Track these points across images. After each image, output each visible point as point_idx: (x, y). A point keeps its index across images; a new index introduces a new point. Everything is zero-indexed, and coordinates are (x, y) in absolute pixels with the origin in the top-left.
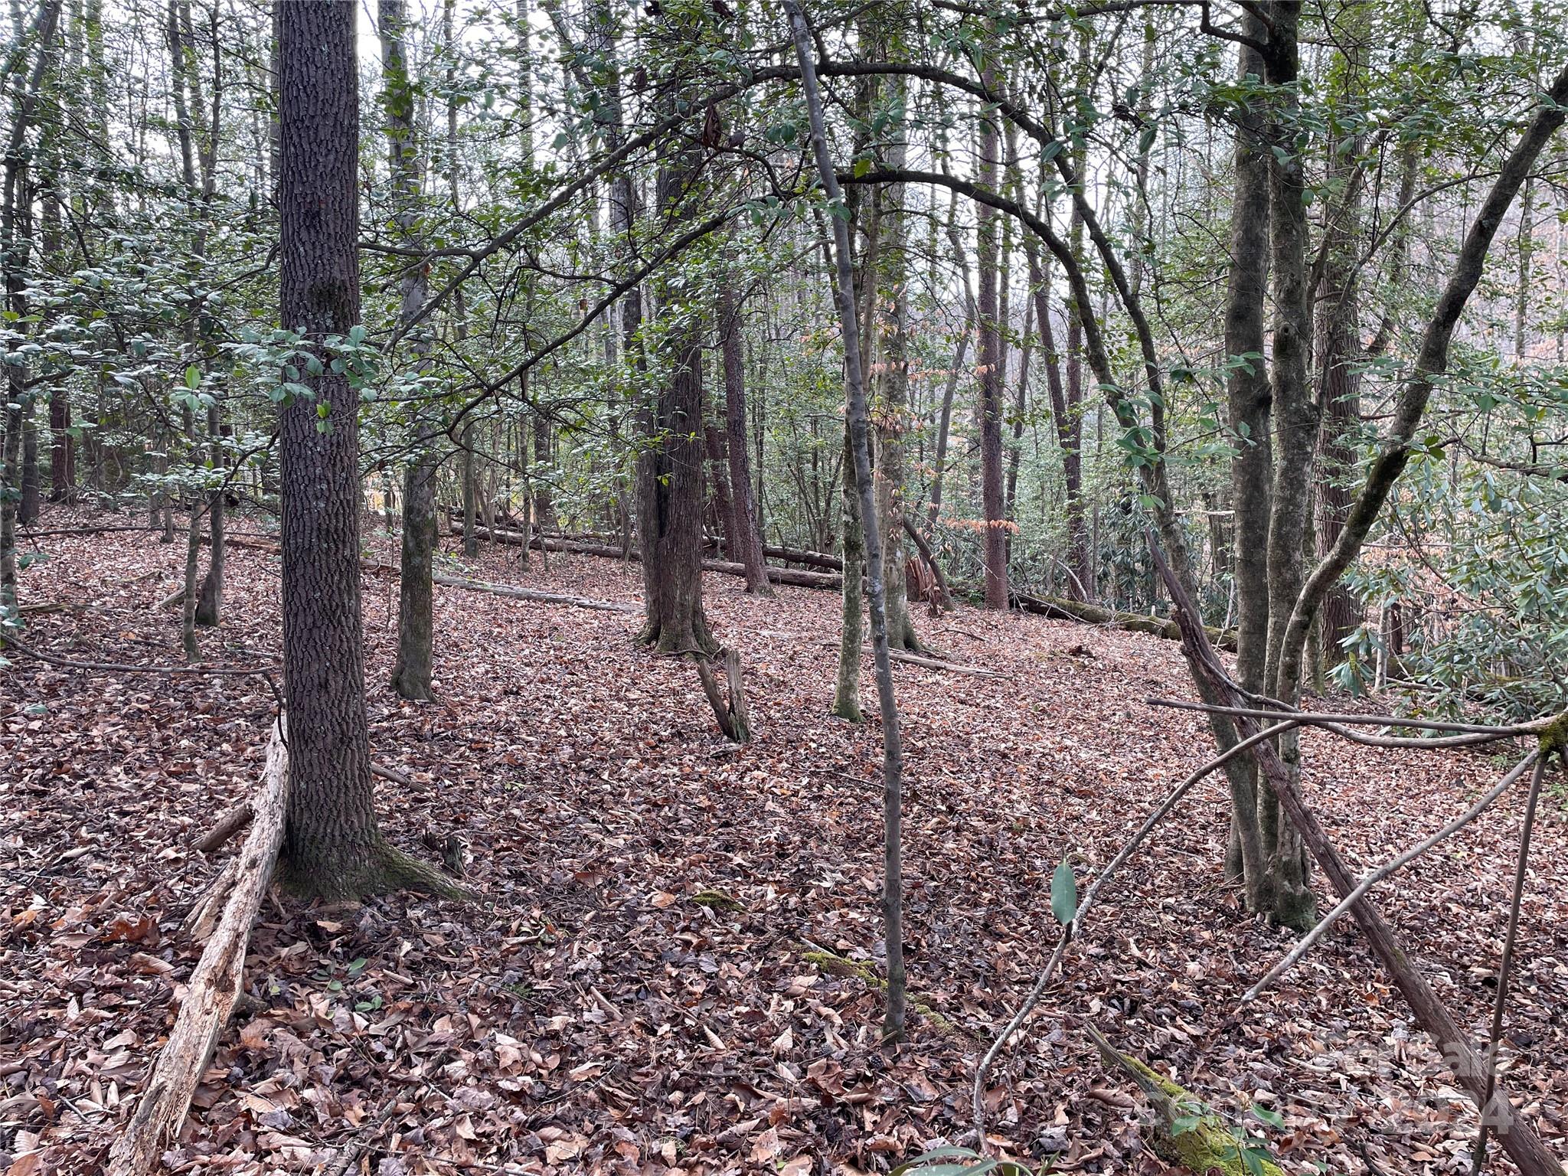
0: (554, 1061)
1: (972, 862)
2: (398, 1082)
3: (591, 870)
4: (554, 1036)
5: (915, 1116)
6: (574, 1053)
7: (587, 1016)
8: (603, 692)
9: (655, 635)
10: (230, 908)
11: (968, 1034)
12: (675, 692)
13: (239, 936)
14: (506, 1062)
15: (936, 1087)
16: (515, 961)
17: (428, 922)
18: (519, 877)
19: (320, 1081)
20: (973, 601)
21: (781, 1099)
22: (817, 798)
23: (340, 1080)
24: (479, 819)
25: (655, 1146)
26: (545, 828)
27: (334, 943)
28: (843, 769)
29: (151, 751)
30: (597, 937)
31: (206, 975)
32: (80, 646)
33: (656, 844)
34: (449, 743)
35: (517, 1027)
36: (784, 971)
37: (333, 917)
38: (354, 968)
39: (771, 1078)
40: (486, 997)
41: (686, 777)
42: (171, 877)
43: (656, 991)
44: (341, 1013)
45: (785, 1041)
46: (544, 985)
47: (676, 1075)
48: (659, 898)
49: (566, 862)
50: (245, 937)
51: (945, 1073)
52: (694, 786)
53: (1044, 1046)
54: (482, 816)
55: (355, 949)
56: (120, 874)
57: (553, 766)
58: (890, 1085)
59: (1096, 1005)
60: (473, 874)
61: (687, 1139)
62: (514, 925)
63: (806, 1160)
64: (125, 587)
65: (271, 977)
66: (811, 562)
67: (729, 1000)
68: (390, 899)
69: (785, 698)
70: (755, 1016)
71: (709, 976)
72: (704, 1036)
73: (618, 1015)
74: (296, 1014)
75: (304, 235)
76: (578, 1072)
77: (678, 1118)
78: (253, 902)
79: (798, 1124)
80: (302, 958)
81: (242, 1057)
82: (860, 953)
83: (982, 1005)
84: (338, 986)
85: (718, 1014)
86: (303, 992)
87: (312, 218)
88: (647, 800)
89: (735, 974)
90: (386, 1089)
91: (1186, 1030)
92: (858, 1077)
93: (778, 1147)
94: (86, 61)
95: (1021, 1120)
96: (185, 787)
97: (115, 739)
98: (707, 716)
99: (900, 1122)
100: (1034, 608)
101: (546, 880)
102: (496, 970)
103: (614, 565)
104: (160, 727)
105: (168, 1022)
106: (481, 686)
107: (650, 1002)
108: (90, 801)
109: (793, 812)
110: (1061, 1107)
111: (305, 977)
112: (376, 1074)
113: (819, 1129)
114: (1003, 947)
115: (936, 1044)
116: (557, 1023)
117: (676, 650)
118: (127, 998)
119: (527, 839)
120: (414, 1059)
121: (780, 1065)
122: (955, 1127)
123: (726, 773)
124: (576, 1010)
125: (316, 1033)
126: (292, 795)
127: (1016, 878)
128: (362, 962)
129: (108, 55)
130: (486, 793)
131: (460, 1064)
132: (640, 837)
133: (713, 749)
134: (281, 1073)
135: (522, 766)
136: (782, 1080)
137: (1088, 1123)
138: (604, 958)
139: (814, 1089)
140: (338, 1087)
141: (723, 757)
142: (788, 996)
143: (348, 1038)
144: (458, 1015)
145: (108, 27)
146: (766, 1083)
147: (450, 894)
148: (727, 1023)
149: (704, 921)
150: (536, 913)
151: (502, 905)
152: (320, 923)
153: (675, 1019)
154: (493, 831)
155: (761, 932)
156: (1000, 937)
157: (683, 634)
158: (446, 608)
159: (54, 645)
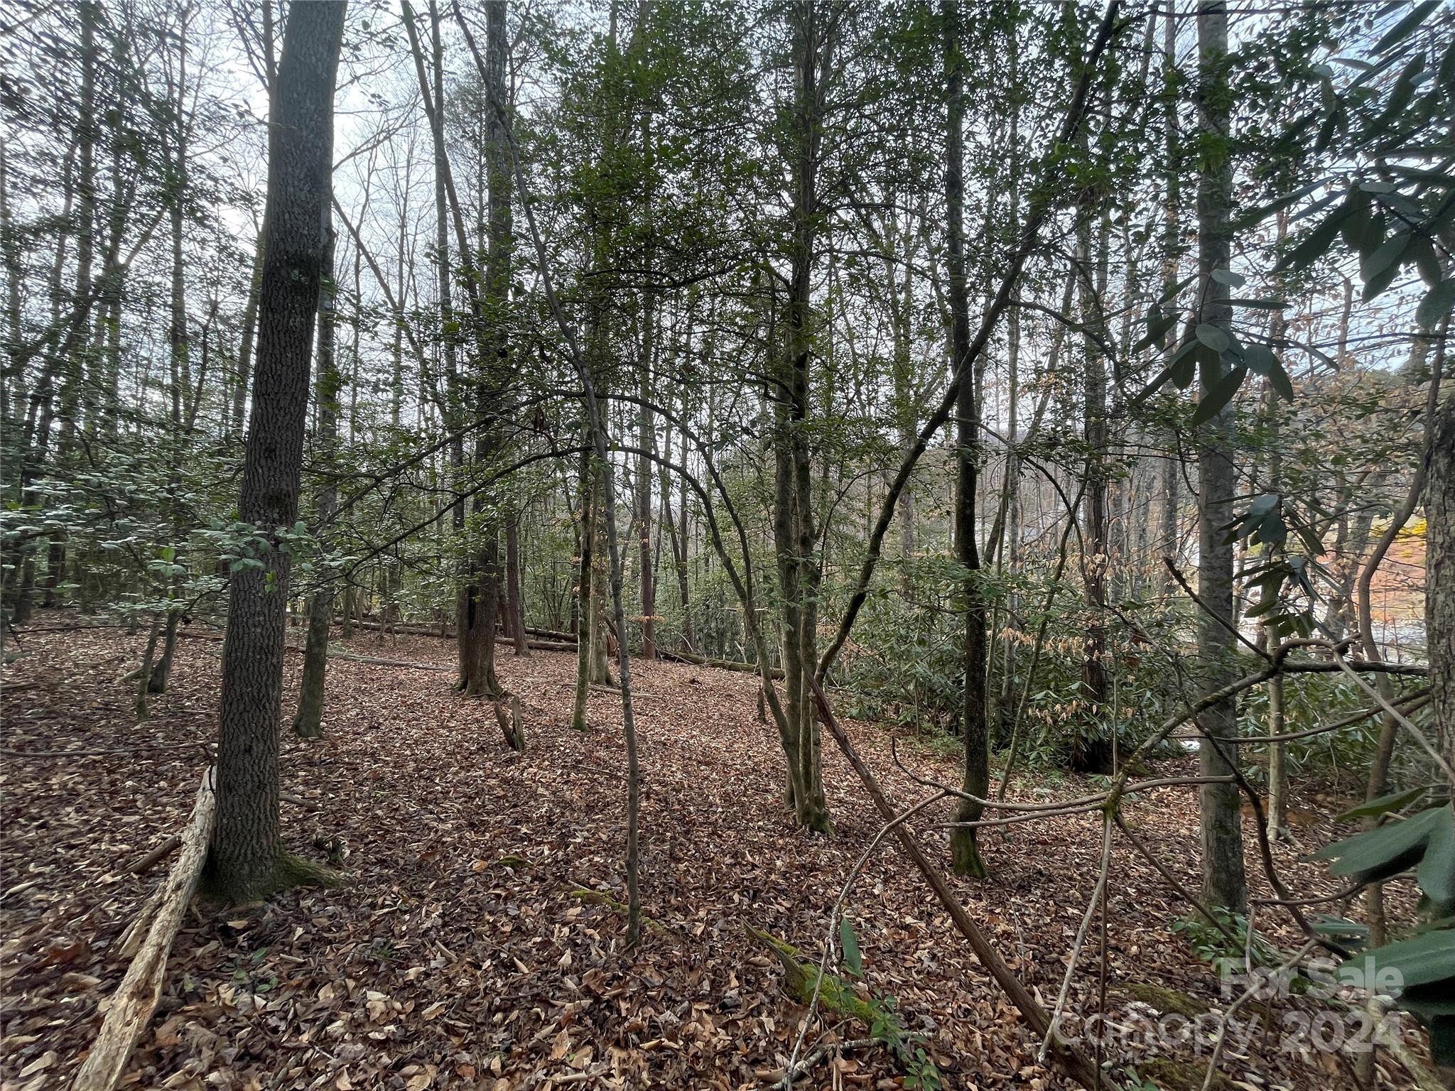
0: (410, 1006)
1: (657, 814)
2: (289, 1049)
3: (432, 849)
4: (411, 985)
5: (650, 997)
6: (425, 996)
7: (433, 964)
8: (433, 724)
9: (464, 686)
10: (156, 926)
11: (673, 932)
12: (477, 721)
13: (161, 949)
14: (375, 1015)
15: (661, 975)
16: (380, 928)
17: (315, 909)
18: (382, 863)
19: (225, 1065)
20: (637, 655)
21: (569, 1005)
22: (566, 783)
23: (239, 1058)
24: (354, 821)
25: (486, 1062)
26: (399, 822)
27: (241, 938)
28: (580, 762)
29: (100, 793)
30: (438, 900)
31: (129, 990)
32: (50, 714)
33: (472, 825)
34: (331, 767)
35: (381, 982)
36: (561, 906)
37: (241, 916)
38: (256, 956)
39: (560, 989)
40: (359, 963)
41: (488, 777)
42: (106, 898)
43: (480, 936)
44: (245, 997)
45: (566, 959)
46: (402, 944)
47: (497, 1001)
48: (477, 865)
49: (414, 845)
50: (167, 950)
51: (665, 964)
52: (493, 782)
53: (716, 932)
54: (355, 818)
55: (259, 941)
56: (59, 902)
57: (403, 777)
58: (633, 979)
59: (736, 897)
60: (350, 865)
61: (508, 1050)
62: (380, 901)
63: (589, 1049)
64: (93, 667)
65: (187, 976)
66: (550, 636)
67: (528, 934)
68: (287, 894)
69: (545, 720)
70: (546, 944)
71: (514, 918)
72: (514, 965)
73: (455, 959)
74: (207, 1006)
75: (263, 462)
76: (429, 1012)
77: (501, 1035)
78: (175, 918)
79: (580, 1021)
80: (214, 955)
81: (156, 1057)
82: (604, 885)
83: (677, 909)
84: (243, 974)
85: (522, 946)
86: (212, 985)
87: (270, 452)
88: (465, 795)
89: (531, 913)
90: (280, 1058)
91: (783, 905)
92: (615, 977)
93: (568, 1043)
94: (106, 343)
95: (712, 988)
96: (126, 819)
97: (70, 785)
98: (499, 735)
99: (642, 1005)
100: (668, 658)
101: (401, 862)
102: (366, 938)
103: (436, 642)
104: (110, 772)
105: (90, 1036)
106: (354, 724)
107: (477, 945)
108: (41, 839)
109: (554, 793)
110: (733, 975)
111: (214, 972)
112: (272, 1046)
113: (594, 1022)
114: (682, 867)
115: (656, 943)
116: (412, 973)
117: (477, 693)
118: (53, 1019)
119: (387, 832)
120: (303, 1027)
121: (566, 979)
122: (675, 1002)
123: (512, 772)
124: (426, 961)
125: (223, 1019)
126: (215, 829)
127: (681, 820)
128: (264, 950)
129: (123, 342)
130: (358, 800)
131: (339, 1023)
132: (462, 821)
133: (504, 756)
134: (190, 1063)
135: (382, 779)
136: (568, 990)
137: (748, 982)
138: (442, 916)
139: (588, 992)
140: (239, 1064)
141: (510, 761)
142: (564, 924)
143: (249, 1018)
144: (338, 981)
145: (125, 326)
146: (558, 994)
147: (332, 884)
148: (528, 952)
149: (507, 878)
150: (395, 889)
151: (371, 885)
152: (230, 924)
153: (494, 955)
154: (365, 828)
155: (543, 880)
156: (679, 860)
157: (481, 685)
158: (332, 674)
159: (28, 714)
